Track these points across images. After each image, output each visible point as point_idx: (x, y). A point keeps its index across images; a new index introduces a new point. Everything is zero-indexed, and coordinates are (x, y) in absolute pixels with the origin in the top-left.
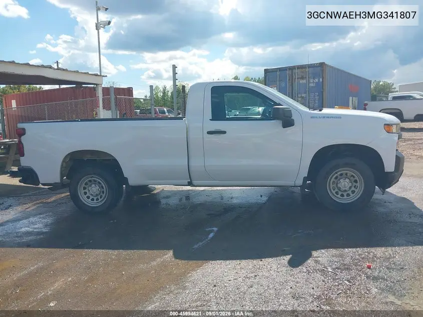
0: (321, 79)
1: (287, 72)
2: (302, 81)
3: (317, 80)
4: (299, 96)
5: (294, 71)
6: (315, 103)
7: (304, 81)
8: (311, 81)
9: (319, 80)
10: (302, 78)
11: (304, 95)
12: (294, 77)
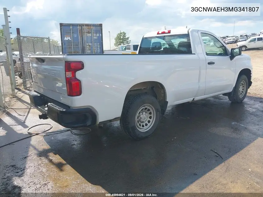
0: (101, 35)
1: (78, 27)
2: (88, 35)
3: (98, 35)
4: (87, 44)
5: (83, 27)
6: (97, 49)
7: (90, 35)
8: (95, 35)
9: (100, 35)
10: (89, 33)
11: (90, 44)
12: (83, 31)
